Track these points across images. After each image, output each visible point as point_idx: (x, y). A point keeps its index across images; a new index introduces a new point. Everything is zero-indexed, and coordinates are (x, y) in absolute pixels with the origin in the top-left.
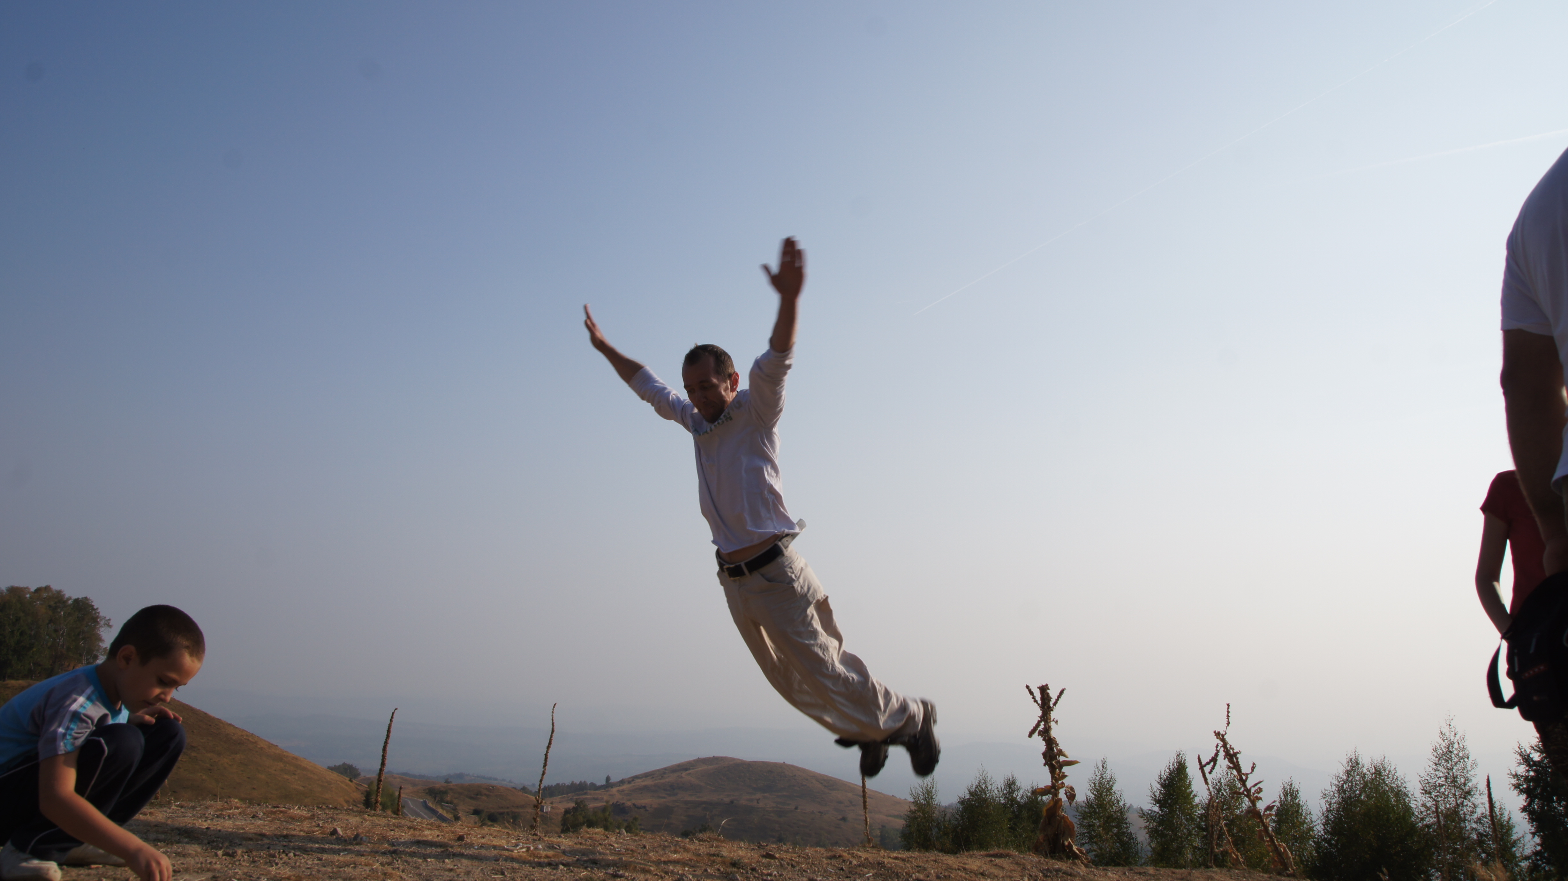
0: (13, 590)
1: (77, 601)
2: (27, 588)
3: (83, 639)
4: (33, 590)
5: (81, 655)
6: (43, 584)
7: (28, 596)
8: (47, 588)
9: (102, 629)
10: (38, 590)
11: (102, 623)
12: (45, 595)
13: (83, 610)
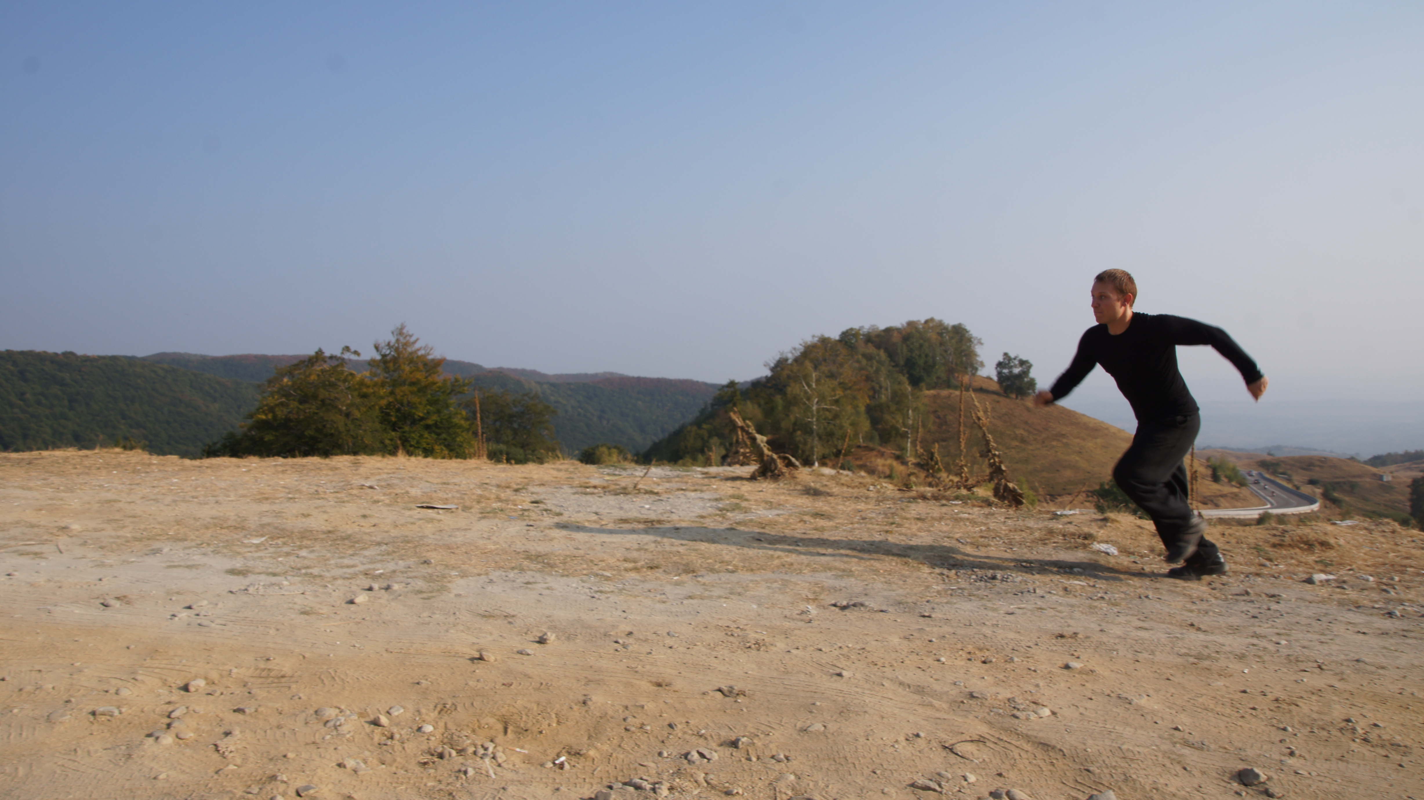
0: (911, 324)
1: (954, 327)
2: (919, 321)
3: (965, 355)
4: (923, 321)
5: (966, 368)
6: (928, 317)
7: (921, 327)
8: (932, 320)
9: (976, 347)
10: (926, 322)
11: (975, 342)
12: (931, 325)
13: (959, 333)
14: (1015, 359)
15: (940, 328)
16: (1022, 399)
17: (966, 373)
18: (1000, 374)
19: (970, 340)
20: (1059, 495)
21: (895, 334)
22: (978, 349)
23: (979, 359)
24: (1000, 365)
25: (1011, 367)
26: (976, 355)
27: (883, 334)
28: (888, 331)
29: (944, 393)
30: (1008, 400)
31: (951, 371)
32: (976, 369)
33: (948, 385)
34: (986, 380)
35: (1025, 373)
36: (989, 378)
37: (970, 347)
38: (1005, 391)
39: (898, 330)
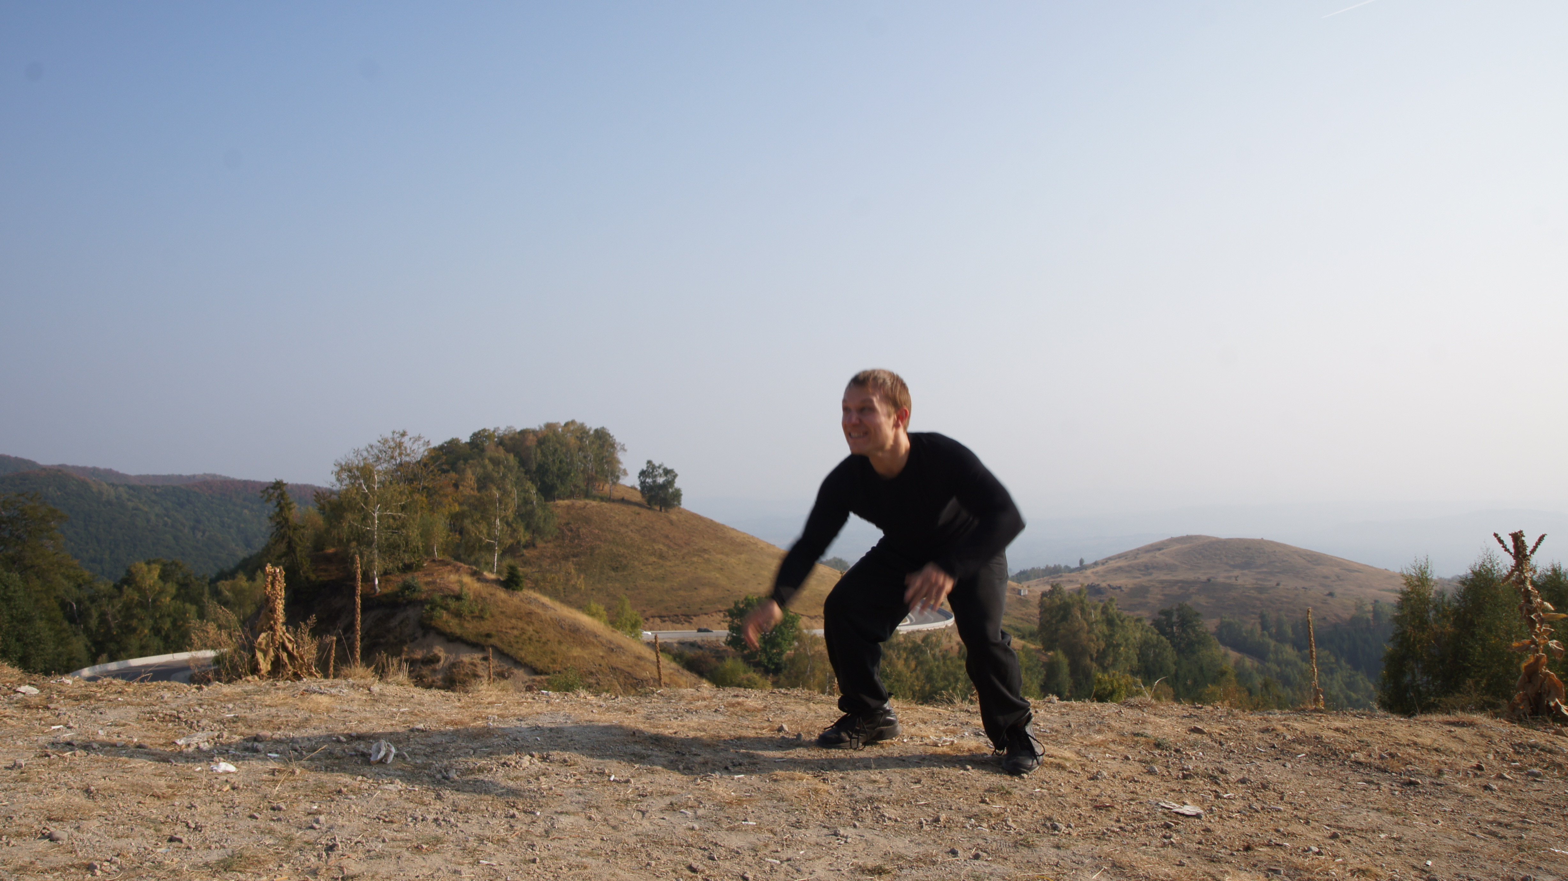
0: (550, 426)
1: (596, 431)
2: (558, 423)
3: (607, 462)
4: (563, 424)
5: (607, 477)
6: (570, 420)
7: (560, 429)
8: (573, 422)
9: (620, 453)
10: (567, 424)
11: (618, 448)
12: (572, 428)
13: (602, 438)
14: (659, 467)
15: (581, 432)
16: (666, 511)
17: (606, 482)
18: (643, 483)
19: (613, 446)
20: (695, 616)
21: (531, 437)
22: (620, 456)
23: (622, 467)
24: (643, 473)
25: (656, 476)
26: (619, 462)
27: (517, 436)
28: (523, 433)
29: (580, 503)
30: (650, 512)
31: (590, 480)
32: (618, 478)
33: (587, 495)
34: (630, 490)
35: (670, 483)
36: (633, 488)
37: (613, 454)
38: (649, 502)
39: (534, 432)
